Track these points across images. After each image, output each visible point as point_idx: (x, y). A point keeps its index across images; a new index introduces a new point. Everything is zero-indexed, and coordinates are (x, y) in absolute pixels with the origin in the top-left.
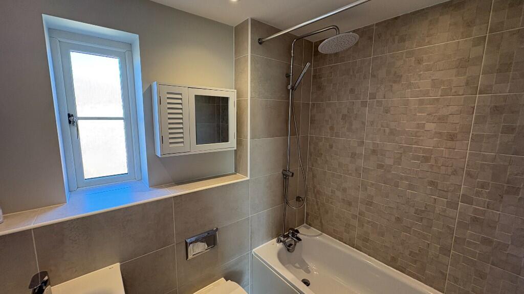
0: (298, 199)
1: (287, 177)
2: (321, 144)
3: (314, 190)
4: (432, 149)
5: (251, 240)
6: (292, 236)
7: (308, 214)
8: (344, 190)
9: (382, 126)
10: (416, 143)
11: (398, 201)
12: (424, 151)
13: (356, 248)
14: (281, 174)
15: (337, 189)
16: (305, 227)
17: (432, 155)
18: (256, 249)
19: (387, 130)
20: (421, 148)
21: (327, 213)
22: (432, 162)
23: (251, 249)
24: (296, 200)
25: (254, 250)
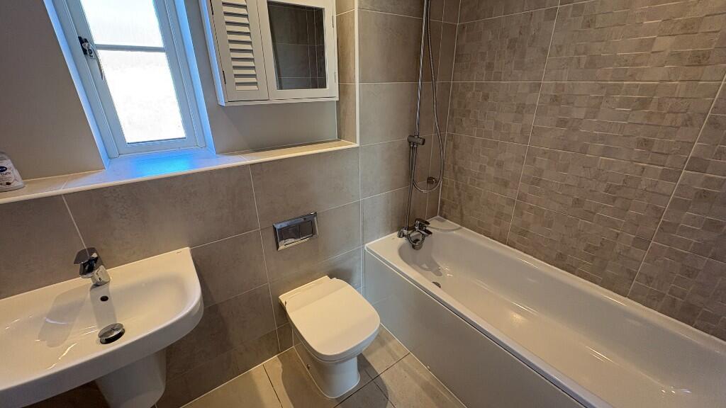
0: (430, 180)
1: (415, 146)
2: (469, 95)
3: (454, 168)
4: (657, 85)
5: (363, 233)
6: (420, 229)
7: (442, 202)
8: (500, 165)
9: (576, 52)
10: (632, 77)
11: (582, 174)
12: (644, 89)
13: (508, 245)
14: (407, 143)
15: (488, 164)
16: (438, 219)
17: (654, 95)
18: (369, 244)
19: (584, 58)
20: (637, 85)
21: (470, 198)
22: (653, 108)
23: (364, 244)
24: (428, 182)
25: (367, 245)
